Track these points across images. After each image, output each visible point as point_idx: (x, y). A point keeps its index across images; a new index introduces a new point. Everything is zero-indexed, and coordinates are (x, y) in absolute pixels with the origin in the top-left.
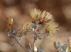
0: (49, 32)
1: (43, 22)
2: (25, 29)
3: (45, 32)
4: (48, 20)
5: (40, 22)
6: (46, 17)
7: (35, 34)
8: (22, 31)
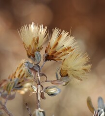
0: (67, 75)
1: (55, 55)
2: (17, 76)
3: (60, 77)
4: (65, 50)
5: (48, 56)
6: (61, 43)
7: (39, 84)
8: (11, 80)
